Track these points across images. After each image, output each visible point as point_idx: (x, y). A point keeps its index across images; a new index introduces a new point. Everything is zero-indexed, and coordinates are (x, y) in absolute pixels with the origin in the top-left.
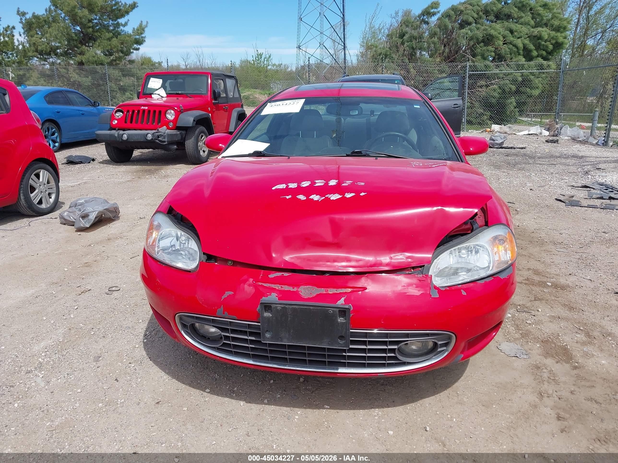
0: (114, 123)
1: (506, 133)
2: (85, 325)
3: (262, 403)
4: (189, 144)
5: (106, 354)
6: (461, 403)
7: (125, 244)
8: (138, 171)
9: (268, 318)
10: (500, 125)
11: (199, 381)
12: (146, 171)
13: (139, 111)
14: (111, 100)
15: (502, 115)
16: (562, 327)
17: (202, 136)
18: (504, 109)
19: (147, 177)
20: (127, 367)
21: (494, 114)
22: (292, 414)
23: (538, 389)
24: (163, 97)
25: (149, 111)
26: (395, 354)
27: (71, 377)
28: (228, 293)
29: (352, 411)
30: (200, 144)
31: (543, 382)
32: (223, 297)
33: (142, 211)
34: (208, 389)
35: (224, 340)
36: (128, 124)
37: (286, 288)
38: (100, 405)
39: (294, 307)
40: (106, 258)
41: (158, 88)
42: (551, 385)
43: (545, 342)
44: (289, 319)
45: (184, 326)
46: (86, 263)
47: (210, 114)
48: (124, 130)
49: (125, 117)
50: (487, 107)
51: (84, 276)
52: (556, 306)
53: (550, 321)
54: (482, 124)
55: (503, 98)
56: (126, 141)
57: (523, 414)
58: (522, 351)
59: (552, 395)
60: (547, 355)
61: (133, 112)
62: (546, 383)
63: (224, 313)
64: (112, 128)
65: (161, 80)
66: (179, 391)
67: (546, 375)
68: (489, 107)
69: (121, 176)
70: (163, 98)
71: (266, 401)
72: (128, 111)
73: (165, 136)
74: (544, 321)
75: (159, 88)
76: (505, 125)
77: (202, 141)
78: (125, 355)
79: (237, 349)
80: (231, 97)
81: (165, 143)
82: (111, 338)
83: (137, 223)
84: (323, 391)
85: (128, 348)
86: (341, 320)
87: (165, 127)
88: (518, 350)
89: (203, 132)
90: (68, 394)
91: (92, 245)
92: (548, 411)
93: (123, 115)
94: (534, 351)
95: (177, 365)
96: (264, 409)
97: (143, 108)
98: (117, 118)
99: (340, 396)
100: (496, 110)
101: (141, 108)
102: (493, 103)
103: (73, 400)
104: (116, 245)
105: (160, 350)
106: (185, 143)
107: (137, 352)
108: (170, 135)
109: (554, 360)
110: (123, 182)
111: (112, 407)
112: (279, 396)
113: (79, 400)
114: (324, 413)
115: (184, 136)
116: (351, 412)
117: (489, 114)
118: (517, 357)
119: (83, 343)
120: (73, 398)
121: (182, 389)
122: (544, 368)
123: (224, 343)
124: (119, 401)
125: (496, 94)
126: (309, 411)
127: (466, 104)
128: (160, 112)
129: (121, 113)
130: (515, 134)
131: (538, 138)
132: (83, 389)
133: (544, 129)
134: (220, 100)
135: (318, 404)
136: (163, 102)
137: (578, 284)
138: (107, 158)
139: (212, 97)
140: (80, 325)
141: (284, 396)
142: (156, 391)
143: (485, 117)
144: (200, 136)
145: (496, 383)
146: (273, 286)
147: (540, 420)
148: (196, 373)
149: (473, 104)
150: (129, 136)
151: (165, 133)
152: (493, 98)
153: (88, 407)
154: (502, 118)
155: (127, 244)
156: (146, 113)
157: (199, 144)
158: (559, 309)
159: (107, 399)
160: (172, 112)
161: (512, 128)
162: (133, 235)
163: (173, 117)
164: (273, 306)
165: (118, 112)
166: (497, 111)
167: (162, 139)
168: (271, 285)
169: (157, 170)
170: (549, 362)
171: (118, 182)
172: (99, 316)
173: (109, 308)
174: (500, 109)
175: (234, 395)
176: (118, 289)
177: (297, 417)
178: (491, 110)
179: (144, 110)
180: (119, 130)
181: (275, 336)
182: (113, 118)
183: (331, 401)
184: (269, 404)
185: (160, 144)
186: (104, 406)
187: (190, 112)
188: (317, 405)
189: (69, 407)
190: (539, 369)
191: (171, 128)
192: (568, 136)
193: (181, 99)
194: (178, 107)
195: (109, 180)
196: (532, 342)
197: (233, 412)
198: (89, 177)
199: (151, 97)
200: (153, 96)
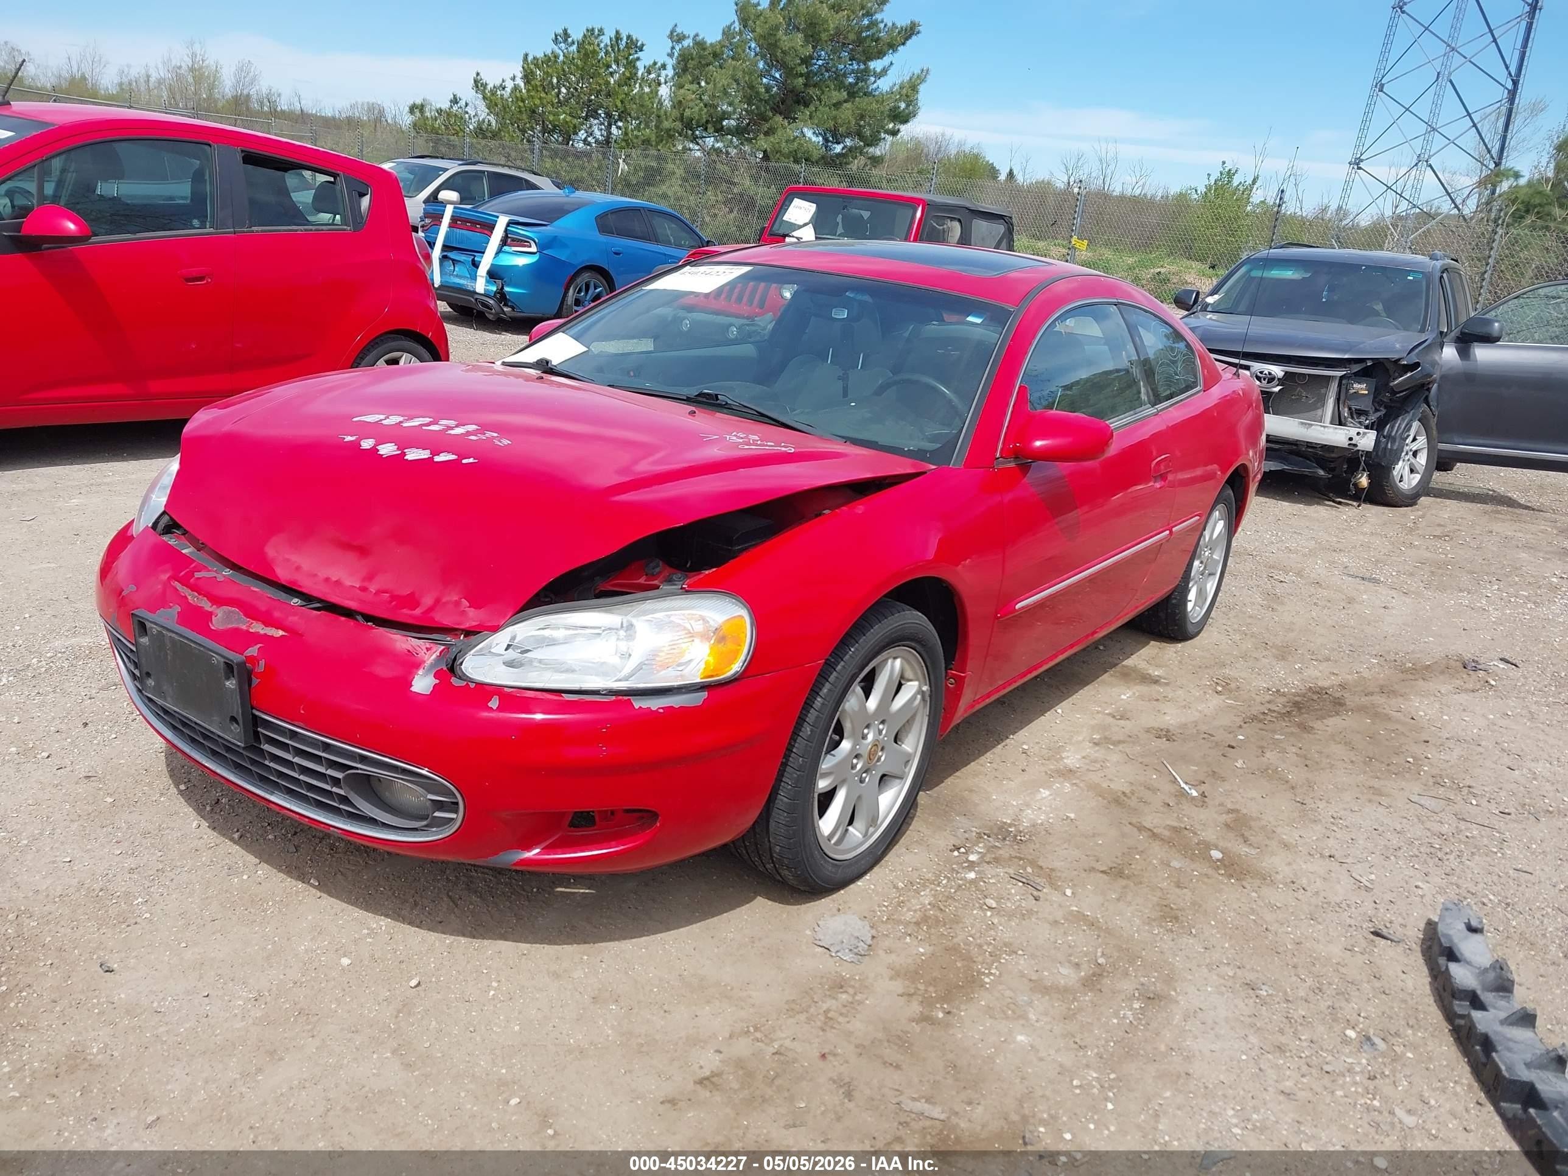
9: (145, 648)
23: (763, 1019)
26: (343, 790)
27: (37, 698)
28: (130, 588)
34: (187, 785)
37: (203, 602)
39: (173, 635)
41: (801, 224)
43: (951, 950)
44: (169, 658)
58: (860, 944)
59: (774, 1041)
60: (910, 973)
65: (815, 205)
75: (805, 225)
86: (229, 683)
88: (853, 940)
94: (893, 955)
96: (218, 846)
109: (906, 988)
112: (272, 837)
114: (295, 889)
118: (829, 950)
124: (44, 754)
126: (278, 877)
141: (280, 840)
142: (113, 760)
146: (188, 593)
159: (31, 745)
164: (148, 624)
168: (187, 590)
170: (888, 987)
177: (245, 877)
181: (157, 687)
184: (238, 841)
196: (921, 938)
197: (168, 830)
200: (787, 240)
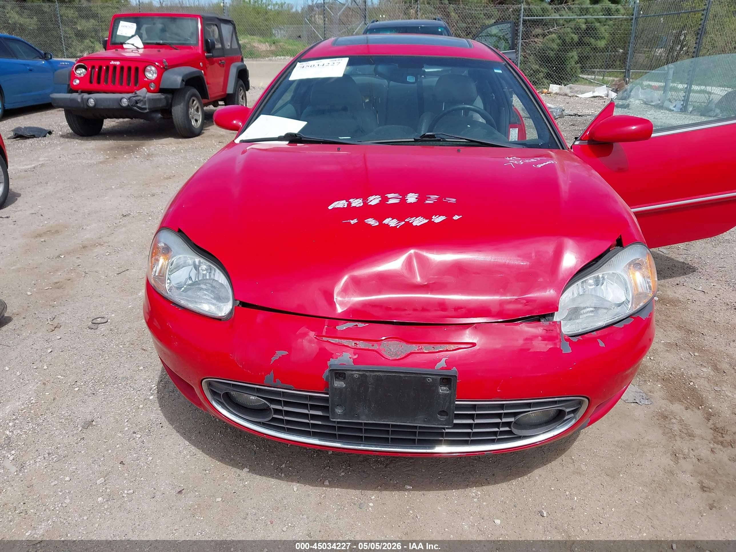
0: (74, 84)
1: (566, 95)
2: (64, 376)
3: (322, 485)
4: (177, 111)
5: (99, 419)
6: (579, 473)
7: (107, 254)
8: (111, 149)
9: (340, 389)
10: (560, 85)
11: (232, 456)
12: (123, 148)
13: (108, 68)
14: (67, 49)
15: (562, 73)
16: (683, 358)
17: (194, 101)
18: (565, 65)
19: (125, 156)
20: (131, 439)
21: (553, 71)
22: (364, 500)
23: (671, 448)
24: (139, 48)
25: (122, 68)
26: (510, 427)
27: (53, 457)
28: (280, 353)
29: (442, 492)
30: (192, 111)
31: (674, 437)
32: (273, 359)
33: (124, 205)
34: (247, 467)
35: (274, 414)
36: (95, 85)
37: (362, 345)
38: (100, 499)
39: (377, 374)
40: (84, 275)
41: (131, 36)
42: (685, 441)
43: (665, 380)
44: (370, 390)
45: (214, 393)
46: (56, 283)
47: (203, 71)
48: (90, 93)
49: (89, 76)
50: (544, 62)
51: (55, 303)
52: (670, 329)
53: (667, 350)
54: (537, 84)
55: (564, 50)
56: (94, 108)
57: (659, 484)
58: (642, 394)
59: (689, 455)
60: (673, 398)
61: (100, 68)
62: (678, 438)
63: (275, 381)
64: (72, 90)
65: (135, 24)
66: (207, 472)
67: (676, 428)
68: (547, 62)
69: (90, 156)
70: (139, 50)
71: (327, 483)
72: (93, 67)
73: (146, 101)
74: (659, 350)
75: (133, 36)
76: (565, 85)
77: (194, 107)
78: (126, 421)
79: (291, 425)
80: (228, 48)
81: (146, 111)
82: (104, 395)
83: (120, 222)
84: (400, 463)
85: (129, 410)
86: (443, 390)
87: (144, 89)
88: (636, 393)
89: (194, 95)
90: (53, 484)
91: (63, 257)
92: (687, 478)
93: (86, 72)
94: (655, 393)
95: (200, 433)
96: (326, 494)
97: (112, 63)
98: (79, 76)
99: (424, 471)
100: (555, 66)
101: (111, 63)
102: (551, 57)
103: (61, 493)
104: (95, 255)
105: (173, 411)
106: (171, 110)
107: (142, 415)
108: (151, 100)
109: (682, 405)
110: (94, 165)
111: (117, 501)
112: (343, 474)
113: (69, 492)
114: (406, 496)
115: (170, 101)
116: (441, 494)
117: (545, 70)
118: (637, 403)
119: (64, 405)
120: (59, 490)
121: (210, 469)
122: (673, 417)
123: (273, 418)
124: (126, 492)
125: (555, 46)
126: (386, 494)
127: (519, 58)
128: (137, 69)
129: (84, 70)
130: (577, 97)
131: (604, 102)
132: (73, 476)
133: (611, 91)
134: (215, 53)
135: (396, 484)
136: (139, 55)
137: (690, 298)
138: (68, 129)
139: (205, 48)
140: (59, 377)
141: (350, 473)
142: (175, 474)
143: (542, 75)
144: (191, 100)
145: (618, 442)
146: (345, 342)
147: (680, 492)
148: (226, 443)
149: (527, 58)
150: (96, 101)
151: (145, 98)
152: (552, 50)
153: (82, 503)
154: (562, 76)
155: (110, 253)
156: (118, 70)
157: (189, 112)
158: (674, 332)
159: (108, 490)
160: (153, 68)
161: (574, 89)
162: (116, 240)
163: (155, 76)
164: (348, 373)
165: (81, 68)
166: (556, 68)
167: (142, 106)
168: (340, 341)
169: (138, 146)
170: (677, 408)
171: (88, 163)
172: (83, 362)
173: (95, 350)
174: (559, 64)
175: (283, 475)
176: (105, 320)
177: (371, 504)
178: (549, 66)
179: (115, 66)
180: (82, 92)
181: (350, 412)
182: (73, 76)
183: (413, 477)
184: (331, 486)
185: (140, 112)
186: (105, 500)
187: (177, 69)
188: (394, 486)
189: (56, 504)
190: (666, 419)
191: (154, 90)
192: (639, 100)
193: (163, 51)
194: (161, 62)
195: (74, 161)
196: (651, 380)
197: (285, 501)
198: (46, 157)
199: (123, 48)
200: (125, 46)
